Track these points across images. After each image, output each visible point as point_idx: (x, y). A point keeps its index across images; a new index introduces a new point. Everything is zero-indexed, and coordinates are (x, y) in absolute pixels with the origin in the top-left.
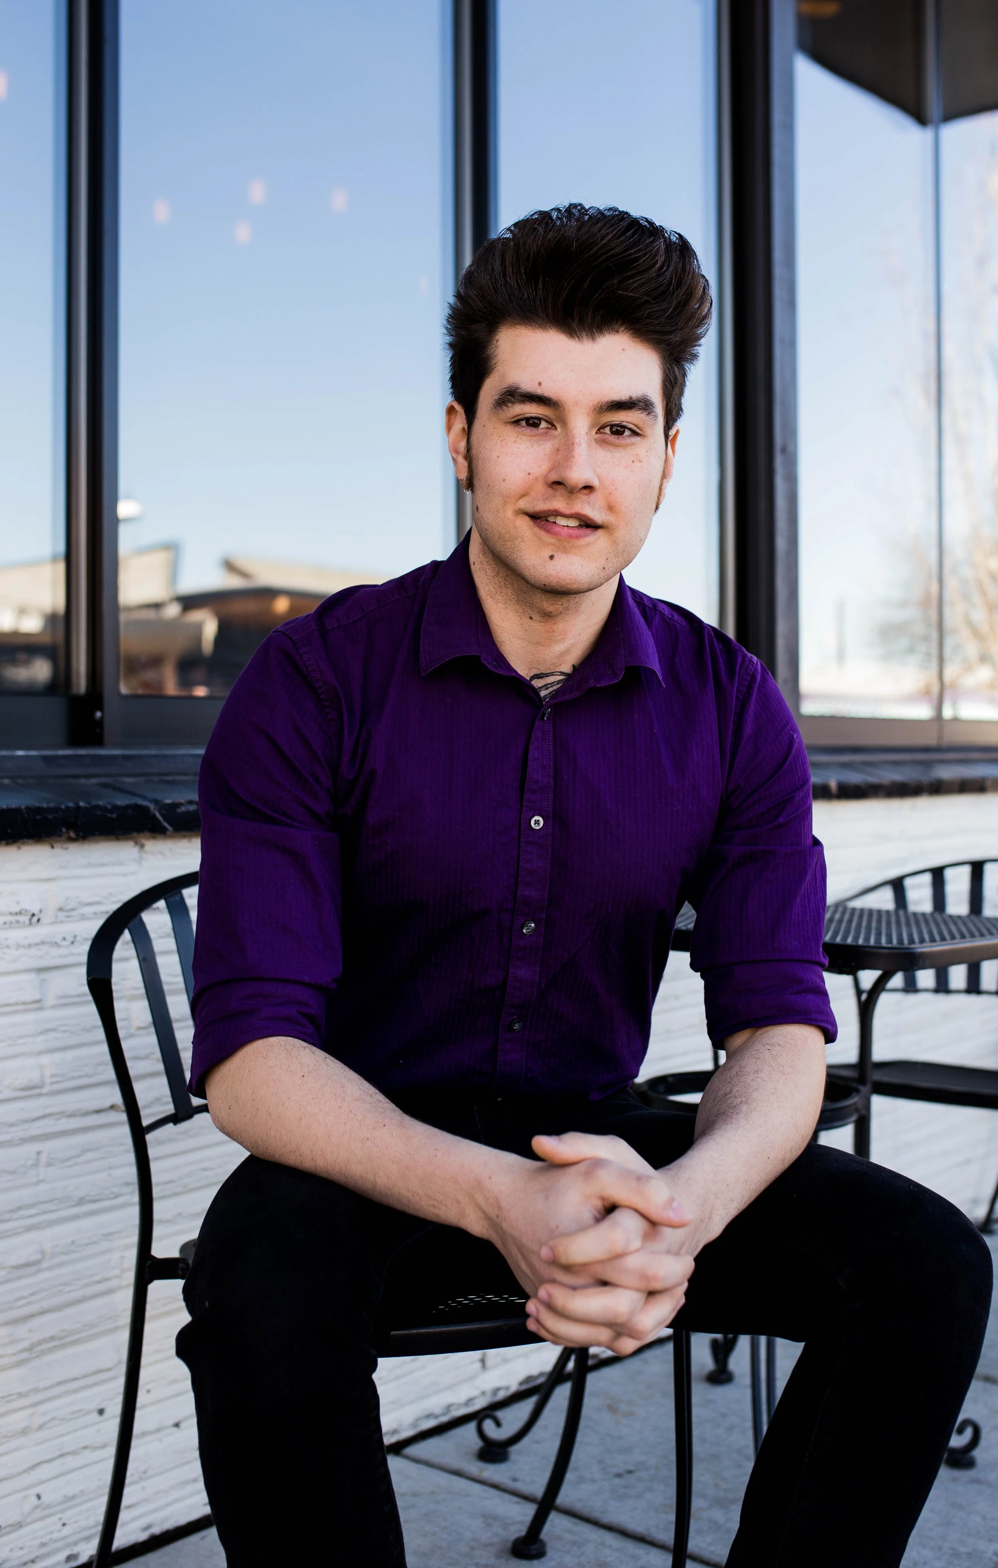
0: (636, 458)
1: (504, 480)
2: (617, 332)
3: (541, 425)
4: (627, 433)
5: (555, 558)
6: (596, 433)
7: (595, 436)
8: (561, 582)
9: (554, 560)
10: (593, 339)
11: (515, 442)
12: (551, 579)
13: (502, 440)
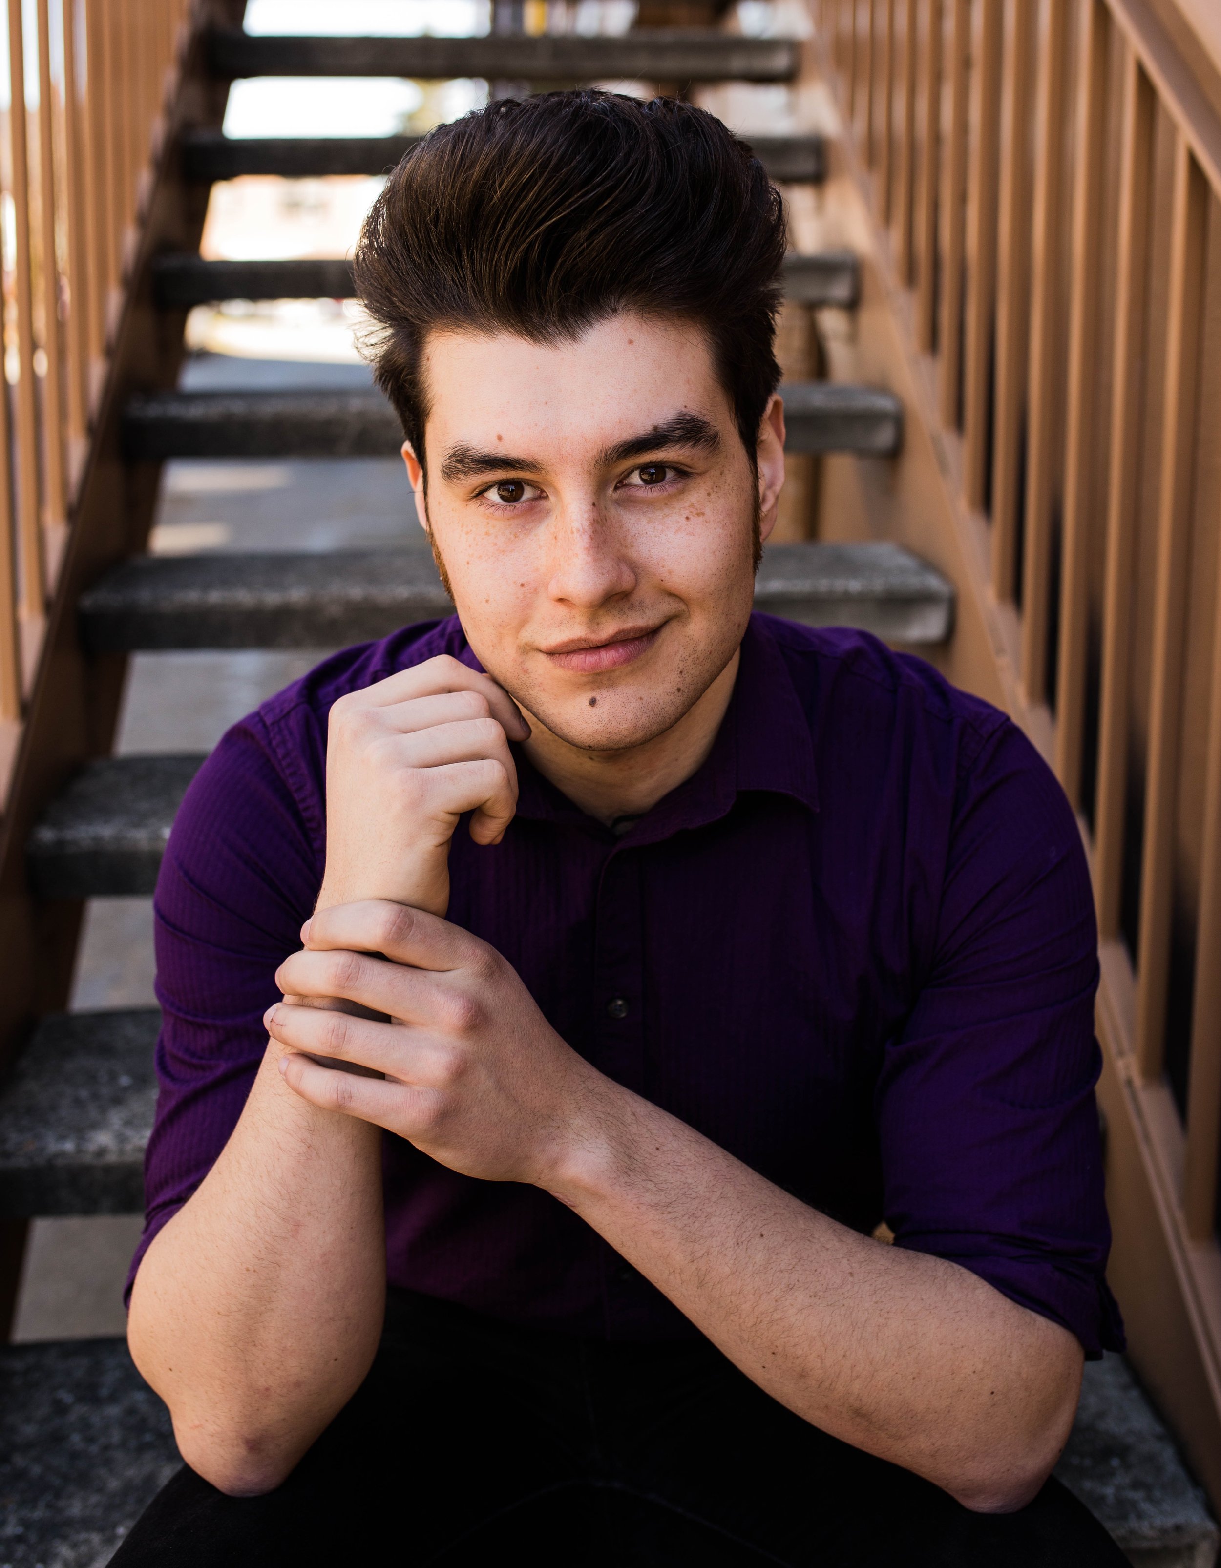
0: (691, 512)
1: (487, 601)
2: (615, 310)
3: (525, 493)
4: (670, 474)
5: (597, 702)
6: (616, 488)
7: (614, 495)
8: (615, 737)
9: (596, 706)
10: (574, 337)
11: (487, 534)
12: (598, 737)
13: (467, 533)
